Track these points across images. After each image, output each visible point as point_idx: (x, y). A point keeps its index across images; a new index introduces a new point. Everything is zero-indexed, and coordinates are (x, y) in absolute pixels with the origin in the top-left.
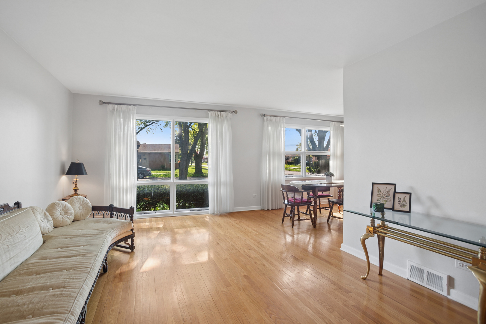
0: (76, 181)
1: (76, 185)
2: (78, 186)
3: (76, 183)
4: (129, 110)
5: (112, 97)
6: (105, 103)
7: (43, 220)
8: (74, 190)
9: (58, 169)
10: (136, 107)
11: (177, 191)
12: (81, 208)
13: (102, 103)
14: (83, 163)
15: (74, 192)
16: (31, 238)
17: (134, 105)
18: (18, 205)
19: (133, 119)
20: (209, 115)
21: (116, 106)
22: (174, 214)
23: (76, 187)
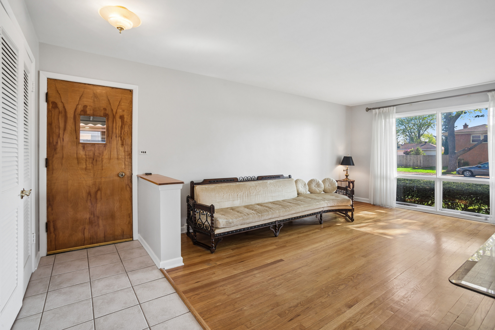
0: (347, 169)
1: (347, 172)
2: (348, 173)
3: (347, 171)
4: (389, 111)
5: (376, 102)
6: (370, 109)
7: (302, 187)
8: (346, 176)
9: (334, 161)
10: (395, 108)
11: (444, 189)
12: (330, 185)
13: (368, 110)
14: (351, 157)
15: (346, 177)
16: (286, 192)
17: (393, 106)
18: (290, 177)
19: (392, 118)
20: (490, 97)
21: (377, 110)
22: (436, 212)
23: (347, 174)
